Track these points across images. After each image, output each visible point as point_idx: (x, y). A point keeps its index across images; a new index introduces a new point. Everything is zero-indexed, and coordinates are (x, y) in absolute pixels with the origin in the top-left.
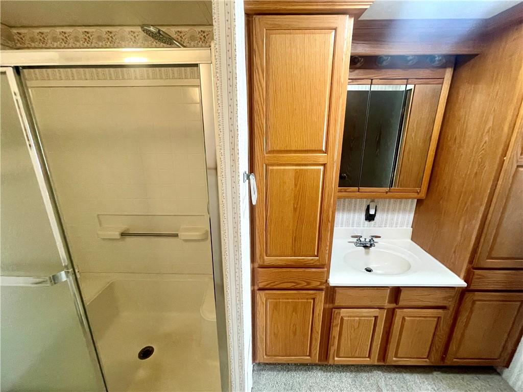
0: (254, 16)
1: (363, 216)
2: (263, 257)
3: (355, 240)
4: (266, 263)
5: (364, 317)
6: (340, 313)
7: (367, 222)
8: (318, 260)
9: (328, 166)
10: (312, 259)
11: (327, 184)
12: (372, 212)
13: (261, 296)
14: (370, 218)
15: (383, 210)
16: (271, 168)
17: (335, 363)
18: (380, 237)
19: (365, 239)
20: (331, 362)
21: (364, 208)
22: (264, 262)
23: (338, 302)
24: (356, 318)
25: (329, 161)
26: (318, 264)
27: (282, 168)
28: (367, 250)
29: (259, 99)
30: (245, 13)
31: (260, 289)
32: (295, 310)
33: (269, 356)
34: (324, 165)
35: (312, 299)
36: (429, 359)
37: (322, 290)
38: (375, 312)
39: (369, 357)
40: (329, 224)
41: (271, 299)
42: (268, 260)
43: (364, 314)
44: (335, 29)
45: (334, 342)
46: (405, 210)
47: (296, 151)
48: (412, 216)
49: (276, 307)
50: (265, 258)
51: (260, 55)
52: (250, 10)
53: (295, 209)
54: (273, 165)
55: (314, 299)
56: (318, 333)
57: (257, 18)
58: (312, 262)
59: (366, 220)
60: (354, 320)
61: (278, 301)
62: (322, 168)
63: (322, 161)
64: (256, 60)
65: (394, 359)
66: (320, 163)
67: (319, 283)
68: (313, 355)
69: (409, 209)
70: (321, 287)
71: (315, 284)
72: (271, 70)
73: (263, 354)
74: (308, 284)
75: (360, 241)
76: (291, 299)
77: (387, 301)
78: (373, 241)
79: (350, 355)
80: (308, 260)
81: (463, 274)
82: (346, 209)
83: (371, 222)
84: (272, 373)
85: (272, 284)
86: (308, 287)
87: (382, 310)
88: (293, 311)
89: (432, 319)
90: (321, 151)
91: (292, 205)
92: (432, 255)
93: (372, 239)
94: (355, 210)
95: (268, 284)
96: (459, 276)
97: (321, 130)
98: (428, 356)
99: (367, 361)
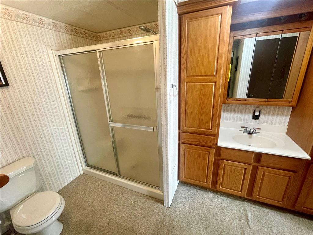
0: (182, 15)
1: (251, 116)
2: (184, 127)
3: (243, 129)
4: (185, 130)
5: (238, 167)
6: (223, 162)
7: (253, 120)
8: (212, 132)
9: (217, 83)
10: (208, 131)
11: (217, 92)
12: (257, 114)
13: (183, 146)
14: (256, 118)
15: (265, 114)
16: (188, 84)
17: (221, 190)
18: (260, 129)
19: (250, 129)
20: (218, 189)
21: (252, 111)
22: (184, 130)
23: (222, 156)
24: (233, 167)
25: (217, 80)
26: (211, 134)
27: (194, 84)
28: (250, 136)
29: (183, 52)
30: (178, 15)
31: (182, 143)
32: (199, 157)
33: (185, 178)
34: (215, 82)
35: (208, 152)
36: (283, 203)
37: (213, 148)
38: (245, 166)
39: (241, 191)
40: (218, 113)
41: (187, 148)
42: (186, 129)
43: (238, 166)
44: (222, 14)
45: (220, 178)
46: (282, 115)
47: (201, 76)
48: (288, 119)
49: (189, 153)
50: (185, 128)
51: (184, 32)
52: (180, 13)
53: (200, 105)
54: (189, 83)
55: (209, 152)
56: (211, 171)
57: (183, 16)
58: (208, 132)
59: (253, 118)
60: (232, 168)
61: (191, 150)
62: (214, 84)
63: (214, 80)
64: (183, 34)
65: (258, 197)
66: (213, 81)
67: (212, 144)
68: (208, 182)
69: (285, 113)
70: (213, 146)
71: (210, 144)
72: (189, 38)
73: (183, 176)
74: (206, 143)
75: (247, 130)
76: (197, 150)
77: (252, 161)
78: (256, 131)
79: (229, 188)
80: (206, 131)
81: (309, 152)
82: (240, 111)
83: (256, 120)
84: (187, 187)
85: (188, 141)
86: (206, 145)
87: (249, 166)
88: (198, 157)
89: (285, 177)
90: (214, 75)
91: (198, 102)
92: (296, 143)
93: (255, 129)
94: (245, 112)
95: (186, 141)
96: (307, 154)
97: (214, 65)
98: (282, 201)
99: (239, 194)
